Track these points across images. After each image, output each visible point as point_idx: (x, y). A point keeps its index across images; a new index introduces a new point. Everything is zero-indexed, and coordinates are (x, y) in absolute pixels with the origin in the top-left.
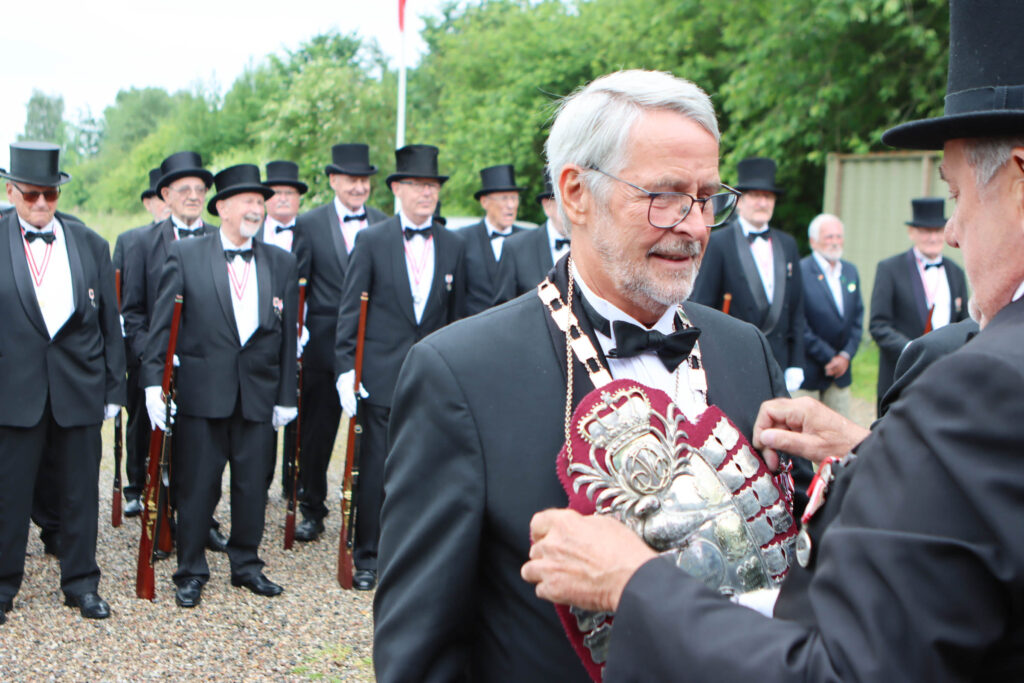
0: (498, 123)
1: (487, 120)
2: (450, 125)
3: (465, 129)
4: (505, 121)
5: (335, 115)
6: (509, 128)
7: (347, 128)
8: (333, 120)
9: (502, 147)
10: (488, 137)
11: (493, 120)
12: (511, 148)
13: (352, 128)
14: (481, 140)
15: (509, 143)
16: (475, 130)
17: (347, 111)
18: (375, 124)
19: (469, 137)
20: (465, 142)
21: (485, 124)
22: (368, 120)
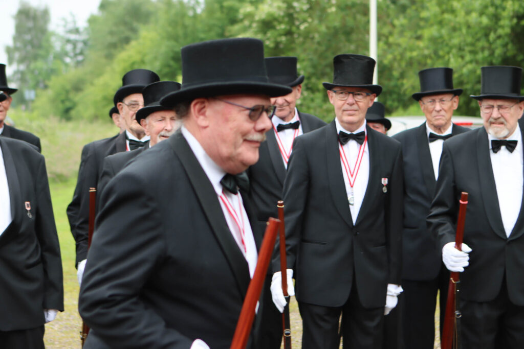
0: (474, 16)
1: (462, 14)
2: (426, 20)
3: (441, 23)
4: (481, 14)
5: (310, 16)
6: (485, 20)
7: (323, 28)
8: (310, 20)
9: (478, 40)
10: (464, 31)
11: (468, 13)
12: (488, 41)
13: (328, 28)
14: (457, 34)
15: (487, 35)
16: (452, 24)
17: (323, 10)
18: (350, 22)
19: (444, 31)
20: (441, 37)
21: (461, 18)
22: (343, 19)
